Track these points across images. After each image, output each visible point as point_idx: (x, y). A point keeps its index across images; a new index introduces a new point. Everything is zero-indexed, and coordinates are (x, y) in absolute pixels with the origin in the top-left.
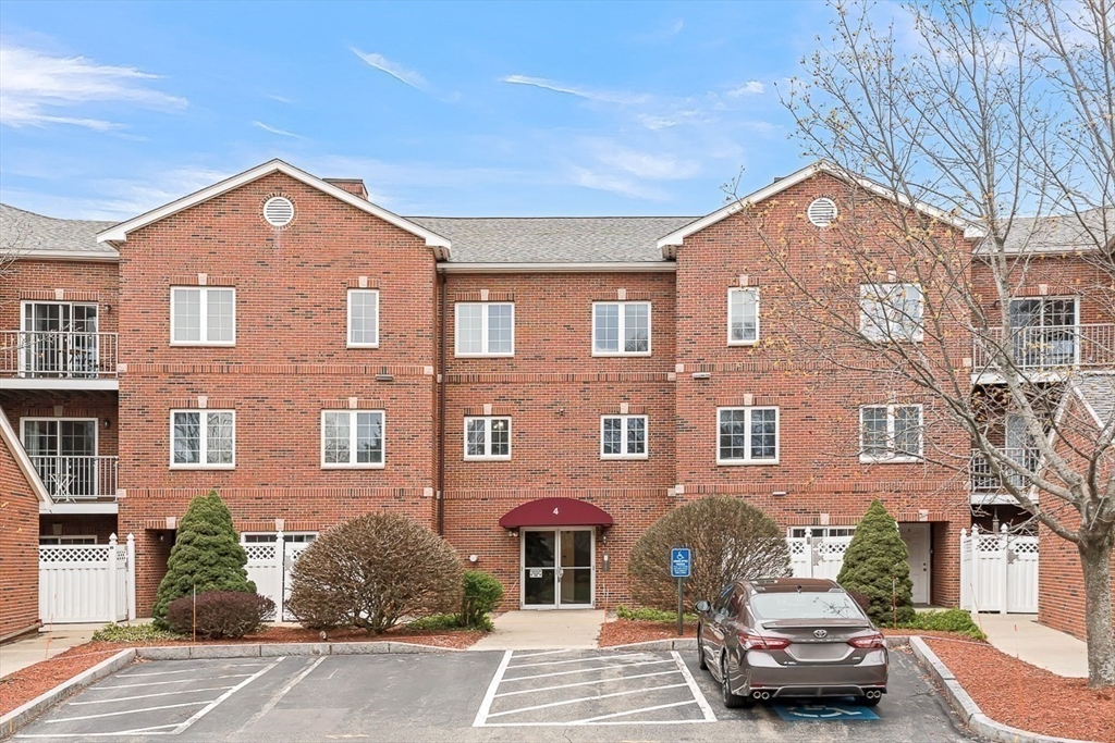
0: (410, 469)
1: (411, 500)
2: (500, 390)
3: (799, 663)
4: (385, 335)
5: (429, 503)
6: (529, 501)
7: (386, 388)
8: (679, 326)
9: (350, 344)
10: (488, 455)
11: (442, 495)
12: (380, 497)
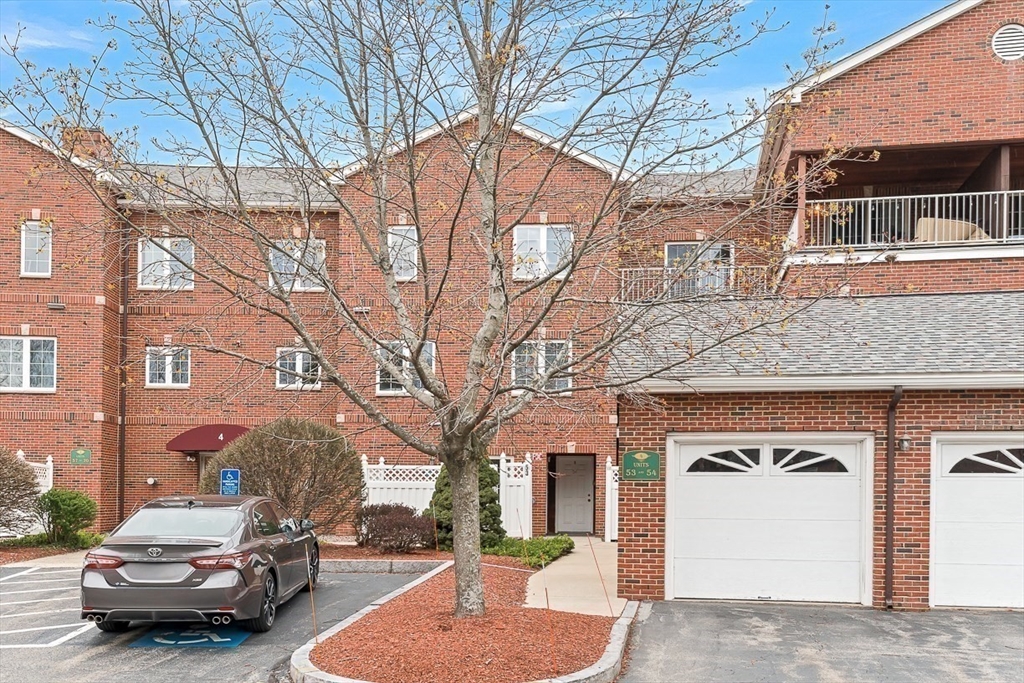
0: (81, 395)
1: (81, 424)
2: (180, 322)
3: (132, 584)
4: (56, 265)
5: (99, 427)
6: (192, 427)
7: (58, 315)
8: (341, 262)
9: (23, 273)
10: (169, 383)
11: (123, 420)
12: (51, 420)
